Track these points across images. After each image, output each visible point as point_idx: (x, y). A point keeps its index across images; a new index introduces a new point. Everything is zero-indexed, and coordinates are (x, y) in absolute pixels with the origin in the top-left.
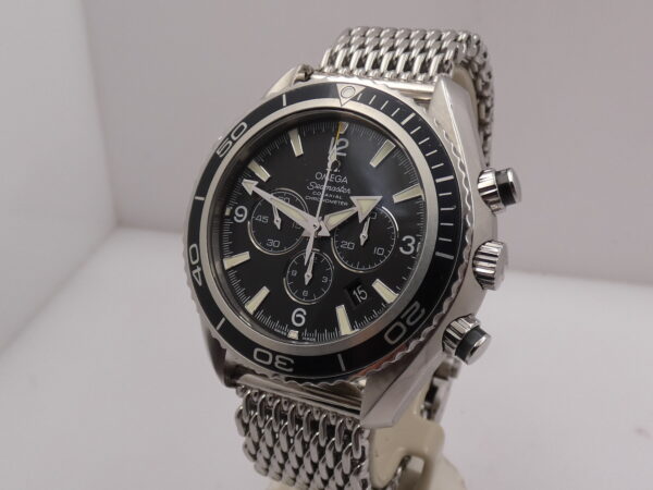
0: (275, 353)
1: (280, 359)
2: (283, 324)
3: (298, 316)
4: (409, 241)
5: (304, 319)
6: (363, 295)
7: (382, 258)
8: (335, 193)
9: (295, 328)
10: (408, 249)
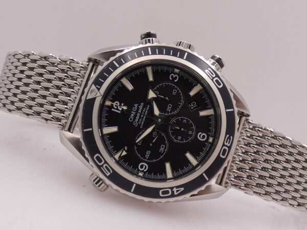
0: (224, 145)
1: (226, 142)
2: (205, 146)
3: (201, 137)
4: (172, 76)
5: (203, 134)
6: (194, 104)
7: (178, 91)
8: (142, 111)
9: (208, 138)
10: (176, 78)
